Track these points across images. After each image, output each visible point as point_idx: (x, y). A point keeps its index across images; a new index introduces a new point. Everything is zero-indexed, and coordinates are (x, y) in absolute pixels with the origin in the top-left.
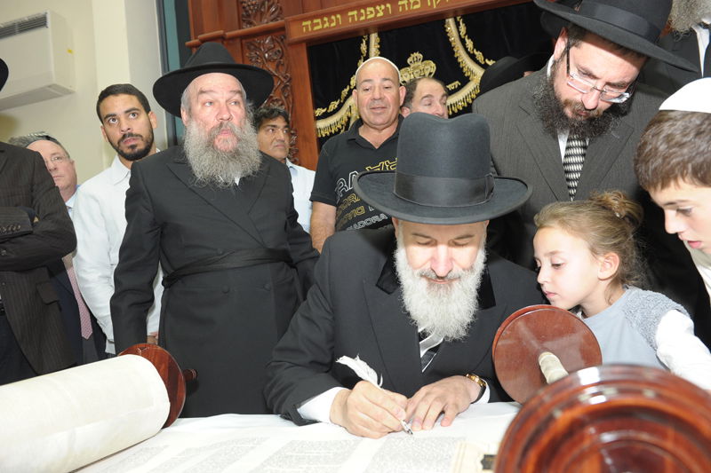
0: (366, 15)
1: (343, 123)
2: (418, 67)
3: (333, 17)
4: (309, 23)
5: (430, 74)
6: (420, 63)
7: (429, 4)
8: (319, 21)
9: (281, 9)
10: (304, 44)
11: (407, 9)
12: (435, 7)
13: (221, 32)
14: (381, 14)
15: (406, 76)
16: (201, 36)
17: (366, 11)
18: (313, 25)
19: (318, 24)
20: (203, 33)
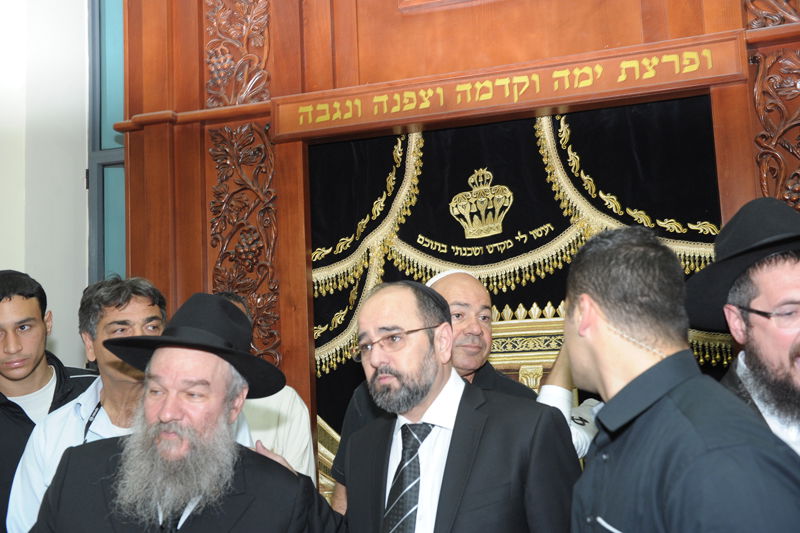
0: (403, 105)
1: (357, 275)
2: (483, 194)
3: (349, 103)
4: (309, 109)
5: (503, 208)
6: (488, 187)
7: (507, 94)
8: (325, 107)
9: (269, 79)
10: (301, 143)
11: (469, 99)
12: (516, 99)
13: (168, 113)
14: (426, 105)
15: (464, 207)
16: (137, 116)
17: (402, 98)
18: (316, 114)
19: (323, 112)
20: (141, 112)
